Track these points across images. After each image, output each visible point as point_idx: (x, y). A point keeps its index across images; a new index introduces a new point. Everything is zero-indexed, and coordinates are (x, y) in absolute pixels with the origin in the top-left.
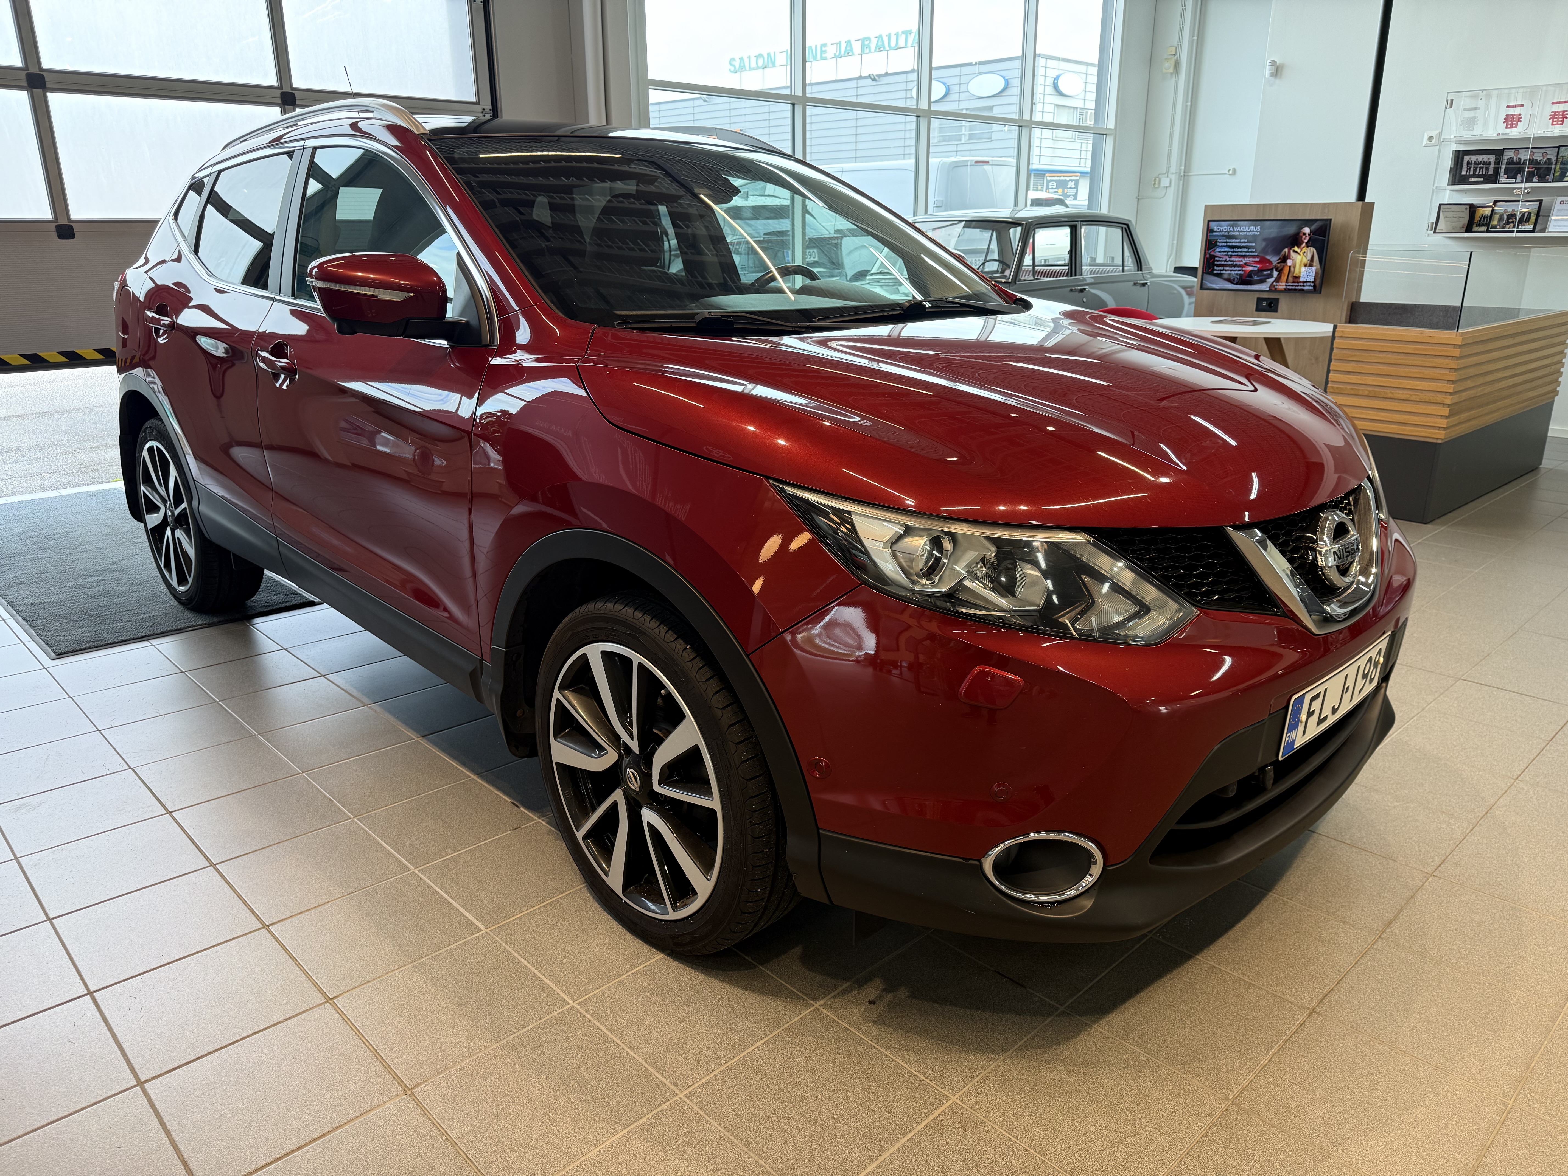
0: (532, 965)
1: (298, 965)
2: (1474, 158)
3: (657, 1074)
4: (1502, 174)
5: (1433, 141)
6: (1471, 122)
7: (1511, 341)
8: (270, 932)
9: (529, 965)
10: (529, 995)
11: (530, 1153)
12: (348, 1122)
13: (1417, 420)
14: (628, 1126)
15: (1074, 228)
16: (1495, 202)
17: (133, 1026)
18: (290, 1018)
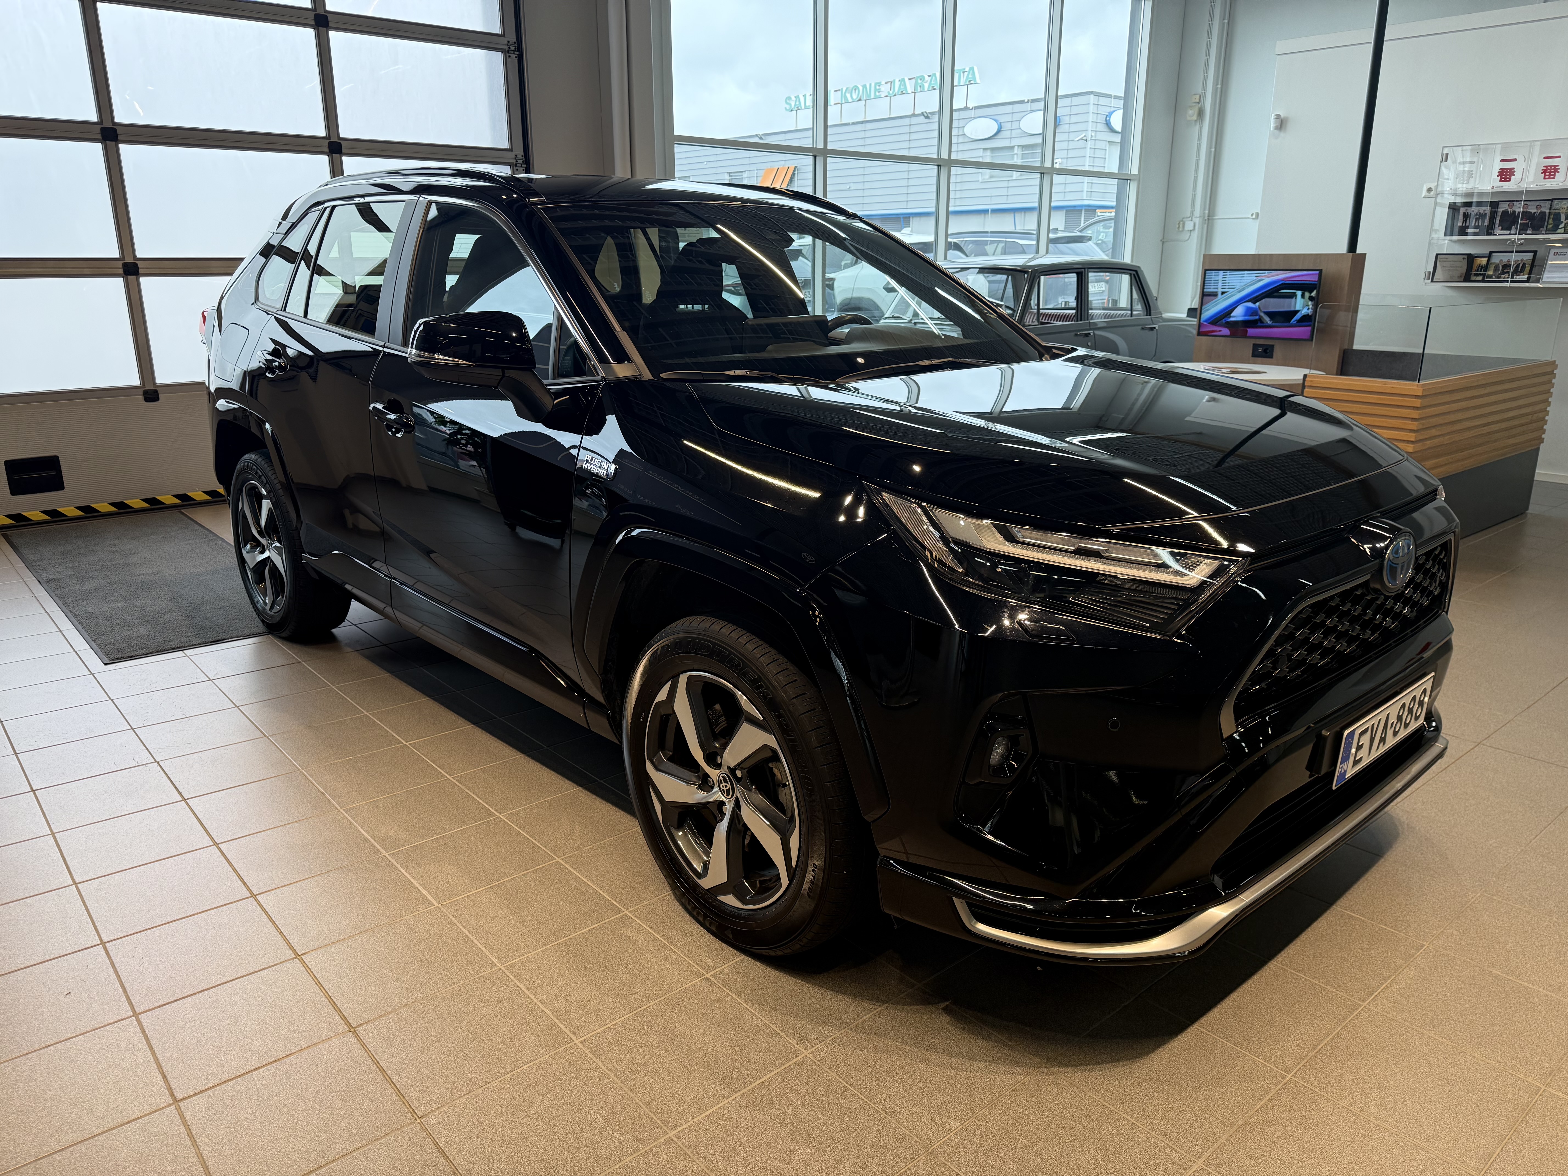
1: (277, 927)
2: (1469, 210)
4: (1497, 226)
5: (1432, 193)
6: (1467, 176)
7: (1483, 391)
12: (300, 1051)
15: (1080, 276)
17: (135, 970)
18: (264, 969)
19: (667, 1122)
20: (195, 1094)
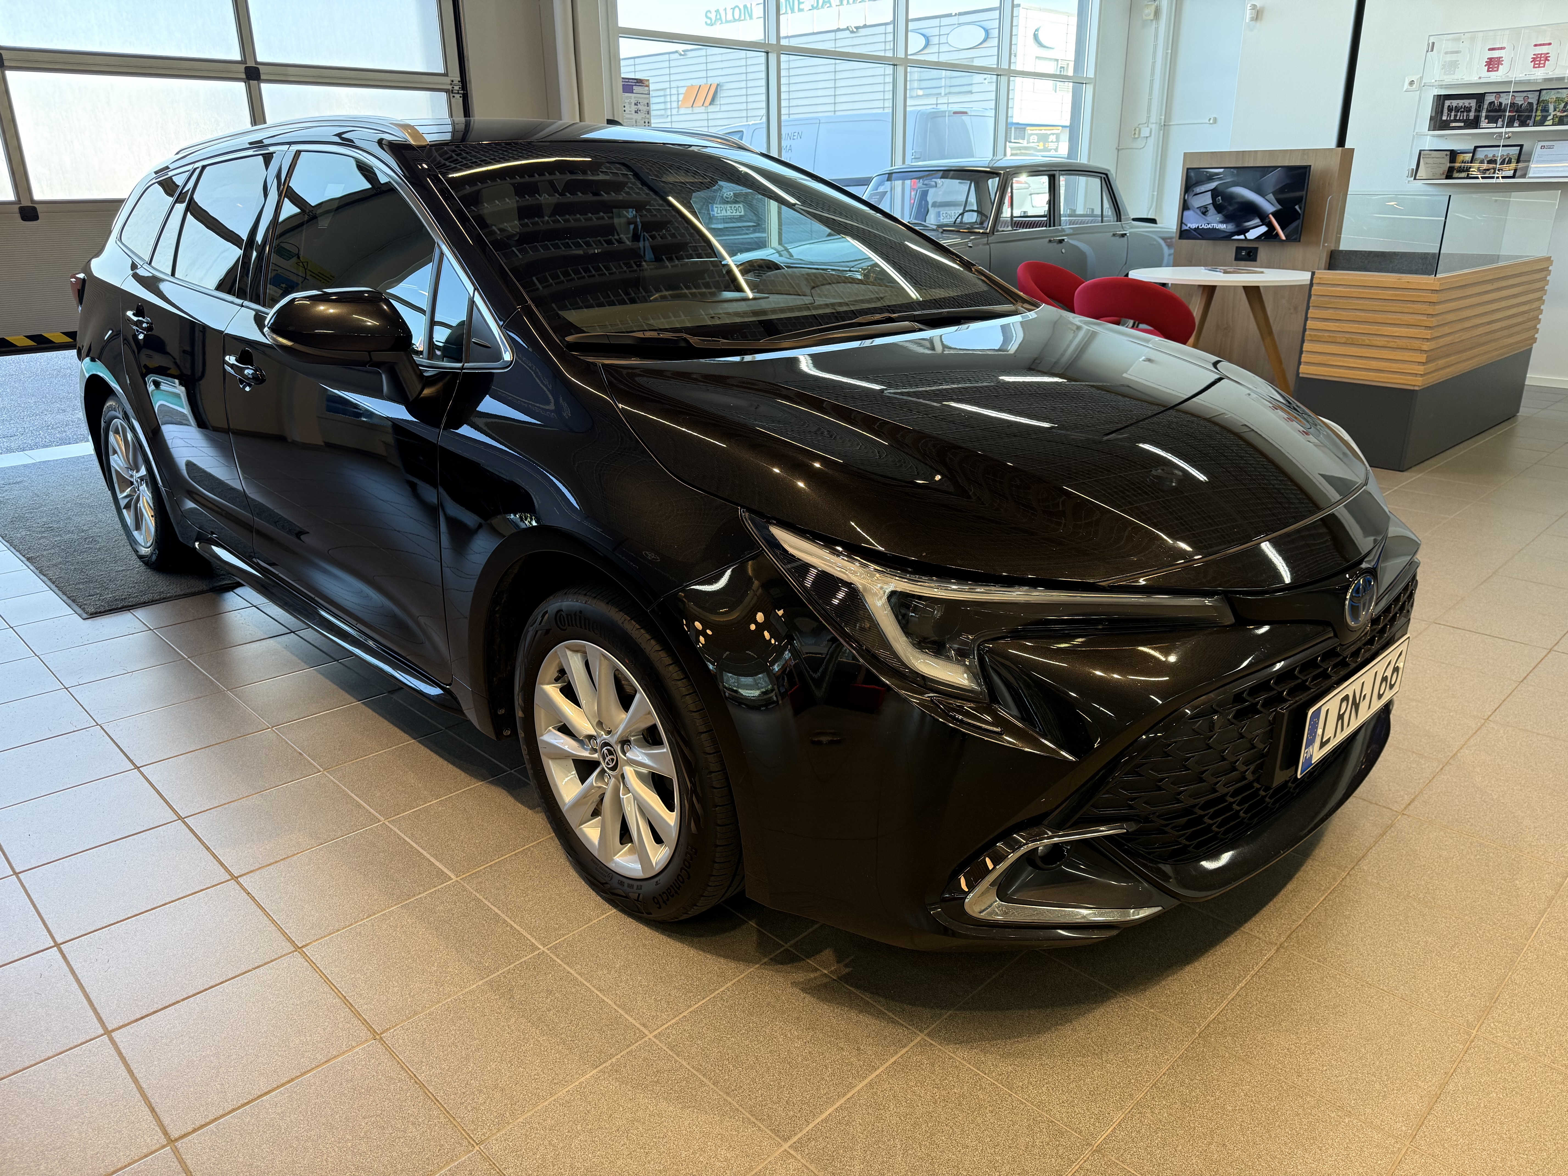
0: (503, 912)
1: (267, 915)
2: (1455, 103)
3: (626, 1016)
4: (1483, 119)
5: (1414, 86)
6: (1453, 66)
7: (1489, 287)
8: (238, 883)
9: (499, 912)
10: (499, 941)
11: (498, 1095)
12: (317, 1067)
13: (1394, 366)
14: (597, 1067)
15: (1052, 178)
16: (1476, 147)
17: (100, 977)
18: (258, 967)
19: (778, 1131)
20: (195, 1130)
